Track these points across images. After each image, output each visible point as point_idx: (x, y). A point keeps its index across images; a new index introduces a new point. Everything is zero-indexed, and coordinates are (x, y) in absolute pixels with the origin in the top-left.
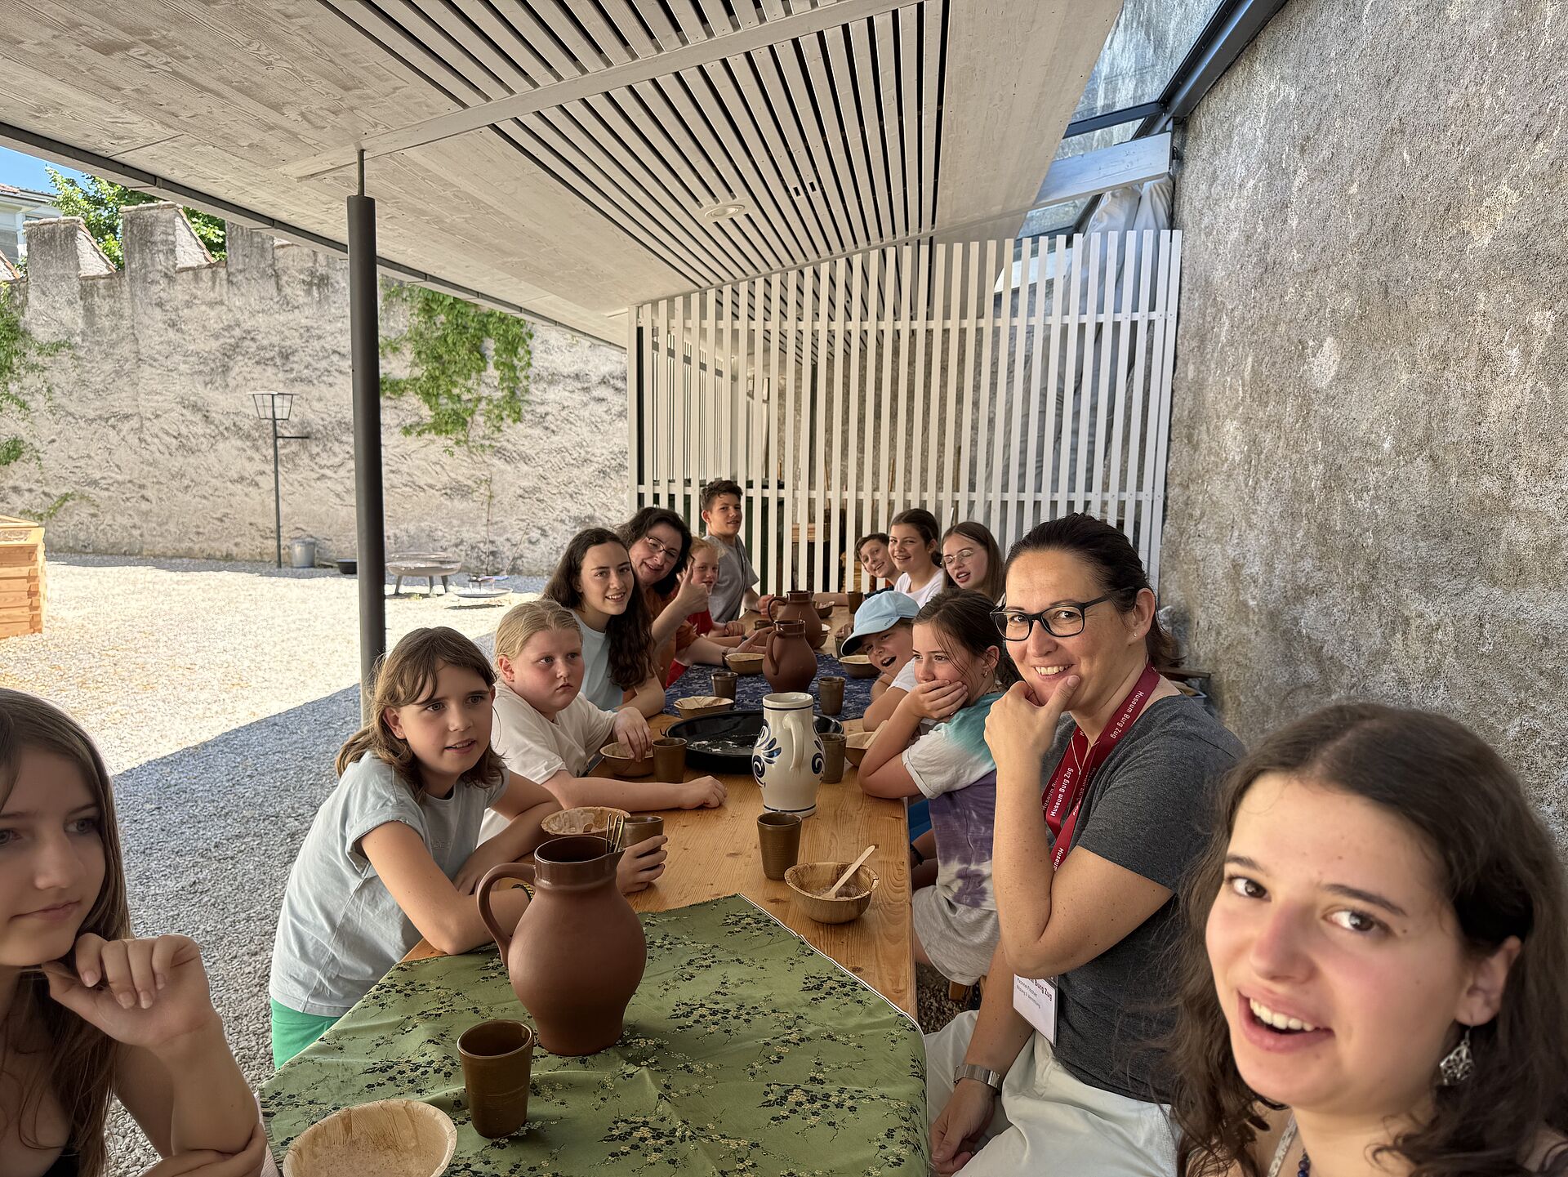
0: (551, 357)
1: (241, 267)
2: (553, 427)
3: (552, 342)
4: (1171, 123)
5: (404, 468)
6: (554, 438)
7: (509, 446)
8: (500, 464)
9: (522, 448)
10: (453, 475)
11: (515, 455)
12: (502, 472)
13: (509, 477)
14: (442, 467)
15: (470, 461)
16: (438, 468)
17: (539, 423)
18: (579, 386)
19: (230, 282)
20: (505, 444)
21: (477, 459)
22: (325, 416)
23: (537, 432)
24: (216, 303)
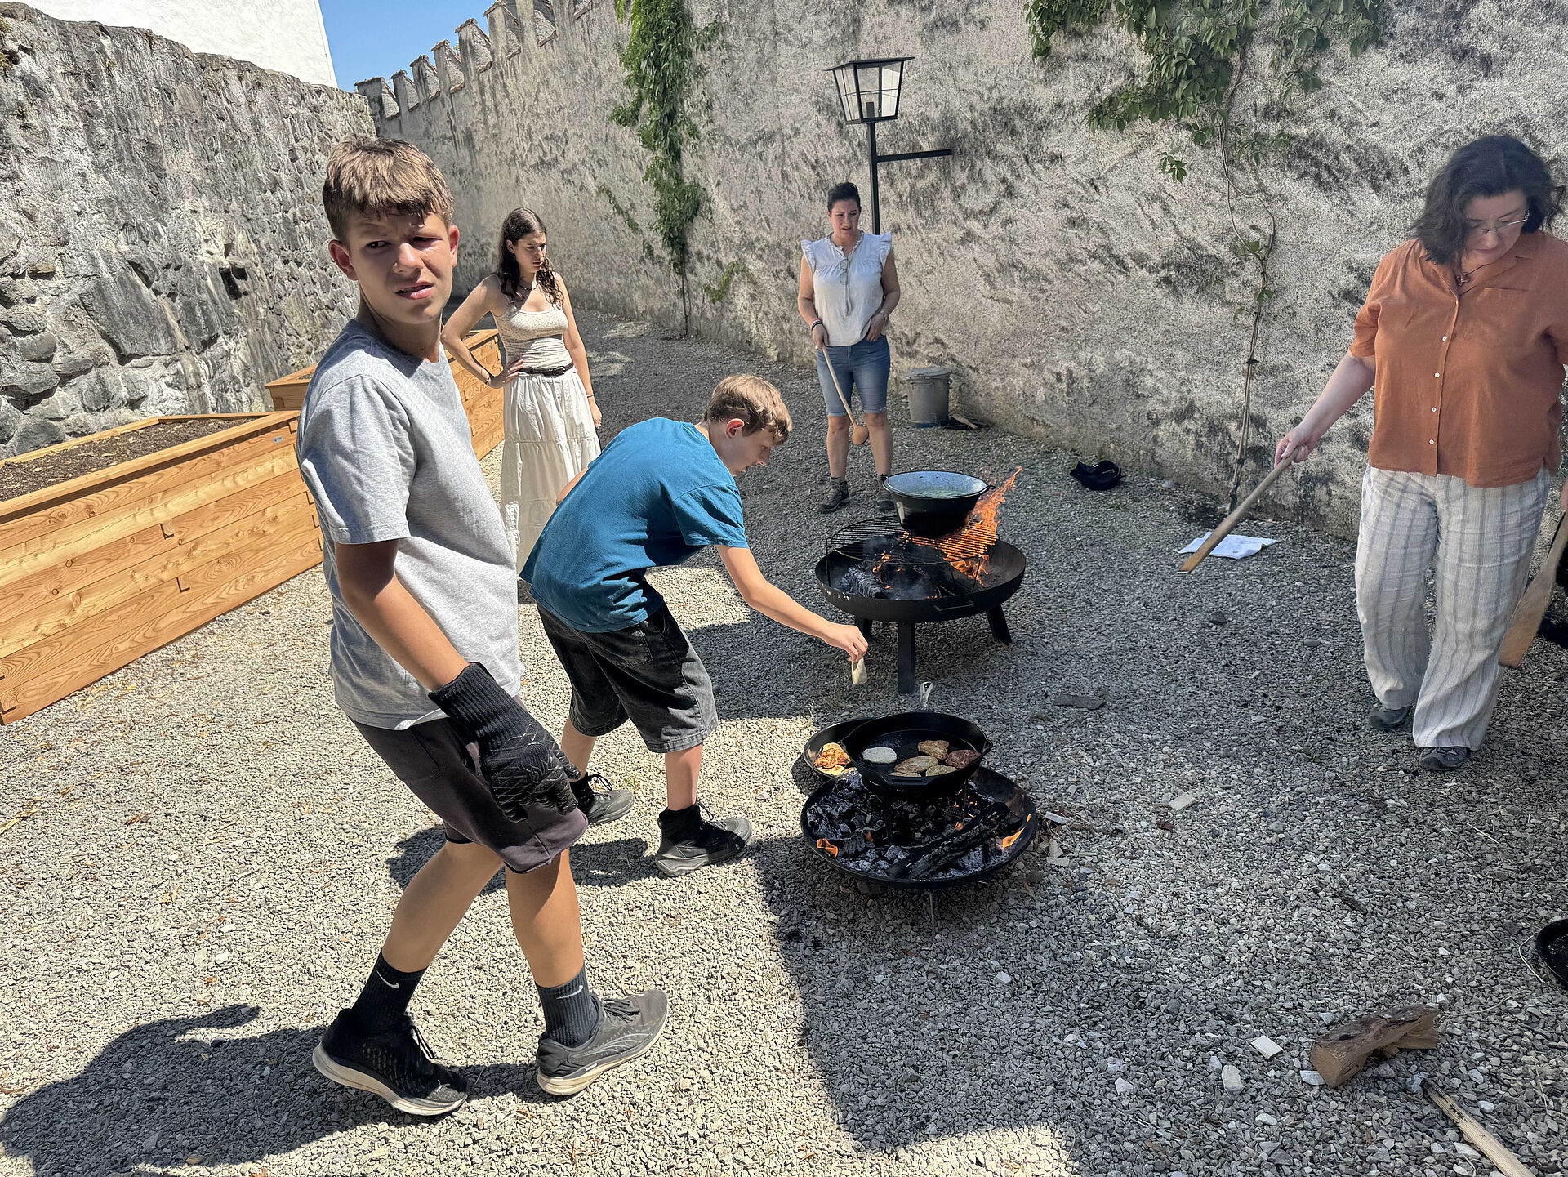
7: (1335, 135)
11: (1346, 160)
12: (1306, 219)
15: (1224, 187)
20: (1323, 126)
21: (1243, 179)
23: (1431, 71)
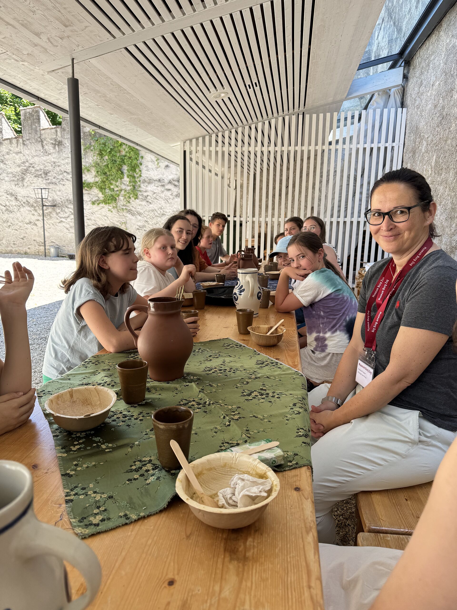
0: (149, 173)
1: (28, 138)
2: (150, 201)
3: (150, 166)
4: (404, 62)
5: (93, 218)
6: (151, 206)
7: (133, 209)
8: (129, 216)
9: (138, 210)
10: (112, 221)
11: (135, 212)
12: (130, 219)
13: (133, 222)
14: (107, 217)
15: (118, 215)
16: (106, 218)
17: (145, 199)
18: (160, 184)
19: (24, 144)
20: (131, 208)
21: (121, 214)
22: (62, 197)
23: (144, 203)
24: (19, 153)
